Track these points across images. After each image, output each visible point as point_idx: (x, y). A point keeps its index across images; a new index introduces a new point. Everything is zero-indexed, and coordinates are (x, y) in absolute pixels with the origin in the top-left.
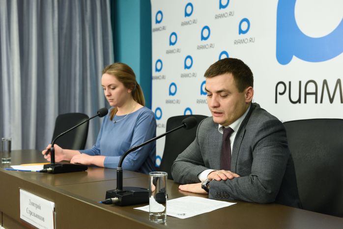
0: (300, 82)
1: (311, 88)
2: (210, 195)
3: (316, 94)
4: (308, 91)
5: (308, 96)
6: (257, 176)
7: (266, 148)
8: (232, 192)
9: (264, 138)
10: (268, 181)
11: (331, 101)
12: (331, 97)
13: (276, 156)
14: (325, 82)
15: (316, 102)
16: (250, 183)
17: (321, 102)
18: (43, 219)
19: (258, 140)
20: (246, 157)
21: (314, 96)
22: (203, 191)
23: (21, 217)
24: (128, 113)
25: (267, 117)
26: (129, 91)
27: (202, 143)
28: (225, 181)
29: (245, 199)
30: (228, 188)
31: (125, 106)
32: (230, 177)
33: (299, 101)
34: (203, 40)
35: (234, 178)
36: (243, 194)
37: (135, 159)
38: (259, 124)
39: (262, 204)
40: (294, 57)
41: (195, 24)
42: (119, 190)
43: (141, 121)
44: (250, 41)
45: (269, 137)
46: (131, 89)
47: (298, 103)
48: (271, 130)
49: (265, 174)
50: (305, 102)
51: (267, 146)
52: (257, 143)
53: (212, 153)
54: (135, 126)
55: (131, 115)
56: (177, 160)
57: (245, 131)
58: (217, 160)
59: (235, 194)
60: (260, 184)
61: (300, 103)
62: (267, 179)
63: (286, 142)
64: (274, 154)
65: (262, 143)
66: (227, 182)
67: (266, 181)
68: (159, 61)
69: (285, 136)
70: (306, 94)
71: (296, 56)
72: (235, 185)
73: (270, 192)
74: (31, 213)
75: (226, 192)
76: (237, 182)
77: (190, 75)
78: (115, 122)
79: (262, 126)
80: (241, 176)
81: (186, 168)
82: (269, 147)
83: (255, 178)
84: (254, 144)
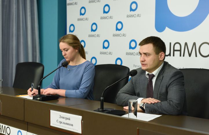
0: (170, 43)
1: (177, 47)
2: (145, 111)
3: (180, 51)
4: (175, 49)
5: (175, 52)
6: (172, 101)
7: (176, 86)
8: (158, 110)
9: (174, 80)
10: (178, 104)
11: (190, 55)
12: (190, 53)
13: (181, 90)
14: (186, 44)
15: (180, 56)
16: (169, 104)
17: (184, 56)
18: (72, 125)
19: (171, 82)
20: (164, 90)
21: (179, 52)
22: (140, 109)
23: (51, 125)
24: (78, 65)
25: (175, 70)
26: (77, 51)
27: (135, 83)
28: (154, 104)
29: (165, 113)
30: (156, 108)
31: (75, 60)
32: (156, 102)
33: (170, 55)
34: (105, 14)
35: (158, 102)
36: (165, 111)
37: (85, 92)
38: (171, 73)
39: (174, 115)
40: (167, 28)
41: (99, 3)
42: (102, 110)
43: (88, 69)
44: (138, 16)
45: (177, 80)
46: (78, 50)
47: (169, 56)
48: (178, 76)
49: (176, 100)
50: (174, 55)
51: (176, 85)
52: (171, 83)
53: (141, 88)
54: (84, 73)
55: (80, 66)
56: (119, 92)
57: (163, 76)
58: (145, 92)
59: (160, 110)
60: (174, 105)
61: (170, 56)
62: (177, 102)
63: (184, 83)
64: (180, 89)
65: (173, 83)
66: (155, 104)
67: (177, 103)
68: (72, 25)
69: (183, 79)
70: (174, 50)
71: (168, 27)
72: (160, 106)
73: (179, 109)
74: (61, 123)
75: (155, 110)
76: (161, 104)
77: (95, 36)
78: (69, 70)
79: (173, 74)
80: (161, 101)
81: (127, 97)
82: (177, 86)
83: (171, 102)
84: (169, 84)
